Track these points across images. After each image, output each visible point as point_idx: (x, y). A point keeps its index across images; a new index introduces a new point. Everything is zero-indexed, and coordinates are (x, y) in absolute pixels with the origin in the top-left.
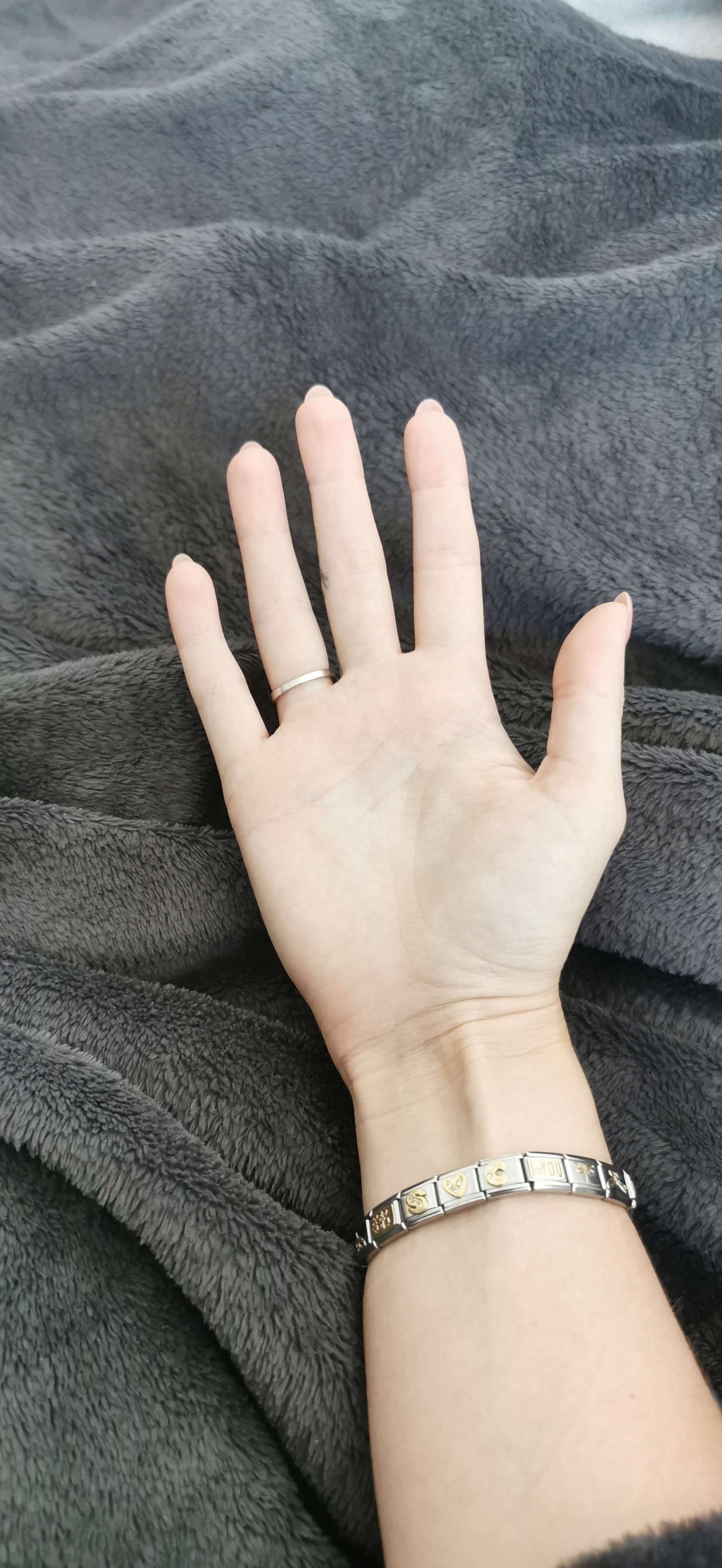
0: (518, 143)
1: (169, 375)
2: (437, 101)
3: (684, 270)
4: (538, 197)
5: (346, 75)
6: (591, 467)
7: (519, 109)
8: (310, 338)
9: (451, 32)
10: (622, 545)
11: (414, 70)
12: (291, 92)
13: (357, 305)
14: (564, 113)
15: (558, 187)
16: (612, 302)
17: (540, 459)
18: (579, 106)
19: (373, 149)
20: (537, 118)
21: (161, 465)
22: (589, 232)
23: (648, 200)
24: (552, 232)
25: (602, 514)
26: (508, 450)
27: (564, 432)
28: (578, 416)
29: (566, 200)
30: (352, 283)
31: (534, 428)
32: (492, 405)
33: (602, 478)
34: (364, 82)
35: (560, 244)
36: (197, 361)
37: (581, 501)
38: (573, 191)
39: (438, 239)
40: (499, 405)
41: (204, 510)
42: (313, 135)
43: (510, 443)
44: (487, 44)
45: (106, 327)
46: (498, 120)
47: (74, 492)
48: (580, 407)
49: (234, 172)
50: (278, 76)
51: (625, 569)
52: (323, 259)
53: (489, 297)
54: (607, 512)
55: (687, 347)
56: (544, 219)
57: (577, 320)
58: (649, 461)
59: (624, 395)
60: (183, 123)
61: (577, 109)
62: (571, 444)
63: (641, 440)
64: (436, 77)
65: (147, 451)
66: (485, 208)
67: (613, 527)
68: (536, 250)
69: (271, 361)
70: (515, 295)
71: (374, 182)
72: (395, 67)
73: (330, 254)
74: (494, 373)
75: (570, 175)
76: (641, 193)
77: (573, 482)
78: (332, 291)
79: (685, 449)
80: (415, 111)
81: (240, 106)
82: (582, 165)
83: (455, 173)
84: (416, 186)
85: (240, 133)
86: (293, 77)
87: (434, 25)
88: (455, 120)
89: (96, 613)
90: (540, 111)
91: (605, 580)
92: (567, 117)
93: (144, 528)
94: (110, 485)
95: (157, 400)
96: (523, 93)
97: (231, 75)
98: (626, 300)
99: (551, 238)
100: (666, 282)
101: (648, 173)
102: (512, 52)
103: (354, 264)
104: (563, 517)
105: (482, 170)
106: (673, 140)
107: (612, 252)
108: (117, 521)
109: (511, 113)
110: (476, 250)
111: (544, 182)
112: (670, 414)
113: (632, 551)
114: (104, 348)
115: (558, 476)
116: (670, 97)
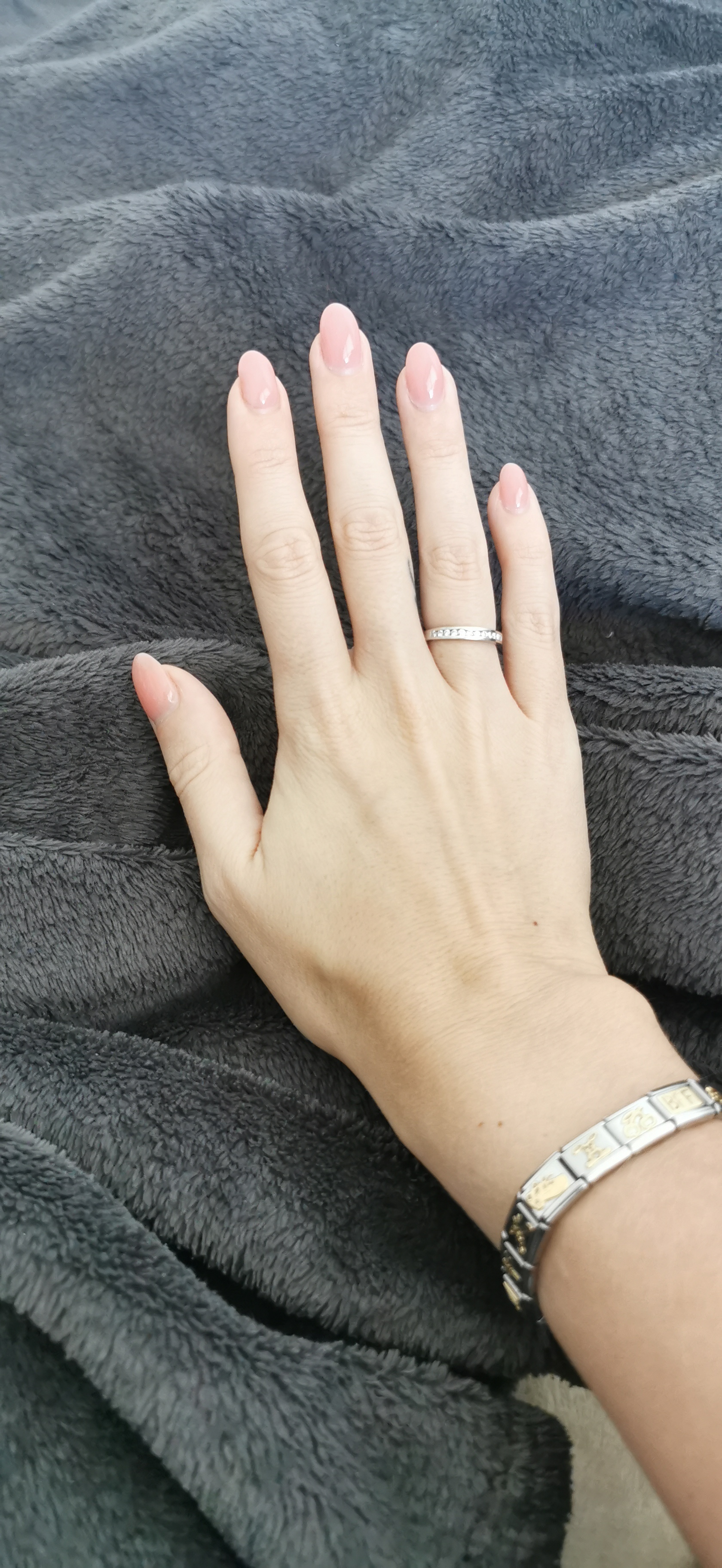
0: (497, 81)
1: (122, 352)
2: (408, 43)
3: (685, 203)
4: (521, 137)
5: (309, 24)
6: (590, 425)
7: (496, 44)
8: (272, 302)
10: (629, 509)
11: (382, 12)
12: (251, 46)
13: (325, 263)
14: (546, 44)
15: (542, 125)
16: (606, 242)
17: (533, 419)
18: (563, 38)
19: (341, 99)
20: (516, 52)
21: (119, 451)
22: (579, 171)
23: (642, 132)
24: (538, 174)
25: (604, 476)
26: (497, 412)
27: (559, 388)
28: (575, 370)
29: (552, 137)
30: (317, 240)
31: (526, 386)
32: (478, 364)
33: (604, 437)
34: (329, 29)
35: (549, 186)
36: (151, 336)
37: (580, 463)
38: (560, 128)
39: (414, 190)
40: (486, 363)
41: (166, 498)
42: (276, 89)
43: (499, 404)
45: (51, 305)
46: (473, 58)
47: (23, 486)
48: (577, 361)
49: (195, 136)
50: (237, 30)
51: (633, 535)
52: (284, 215)
53: (469, 245)
54: (611, 474)
55: (692, 287)
56: (529, 159)
57: (567, 264)
58: (656, 414)
59: (625, 344)
60: (138, 88)
61: (559, 39)
62: (568, 402)
63: (647, 392)
64: (406, 19)
65: (105, 438)
66: (464, 152)
67: (618, 489)
68: (521, 194)
69: (231, 329)
70: (497, 242)
71: (343, 135)
72: (362, 11)
73: (291, 210)
74: (479, 330)
75: (555, 110)
76: (634, 126)
77: (571, 443)
78: (295, 249)
79: (696, 399)
80: (384, 56)
81: (197, 66)
82: (568, 99)
83: (431, 117)
84: (390, 135)
85: (198, 94)
86: (252, 30)
88: (428, 61)
89: (42, 616)
90: (519, 44)
91: (610, 548)
92: (549, 49)
93: (101, 521)
94: (62, 476)
95: (111, 380)
96: (499, 26)
97: (187, 33)
98: (621, 238)
99: (537, 180)
100: (664, 217)
101: (641, 103)
103: (319, 218)
104: (561, 482)
105: (459, 112)
106: (669, 67)
107: (605, 190)
108: (70, 515)
109: (487, 48)
110: (456, 198)
111: (527, 120)
112: (677, 363)
113: (640, 514)
114: (49, 328)
115: (554, 437)
116: (663, 22)
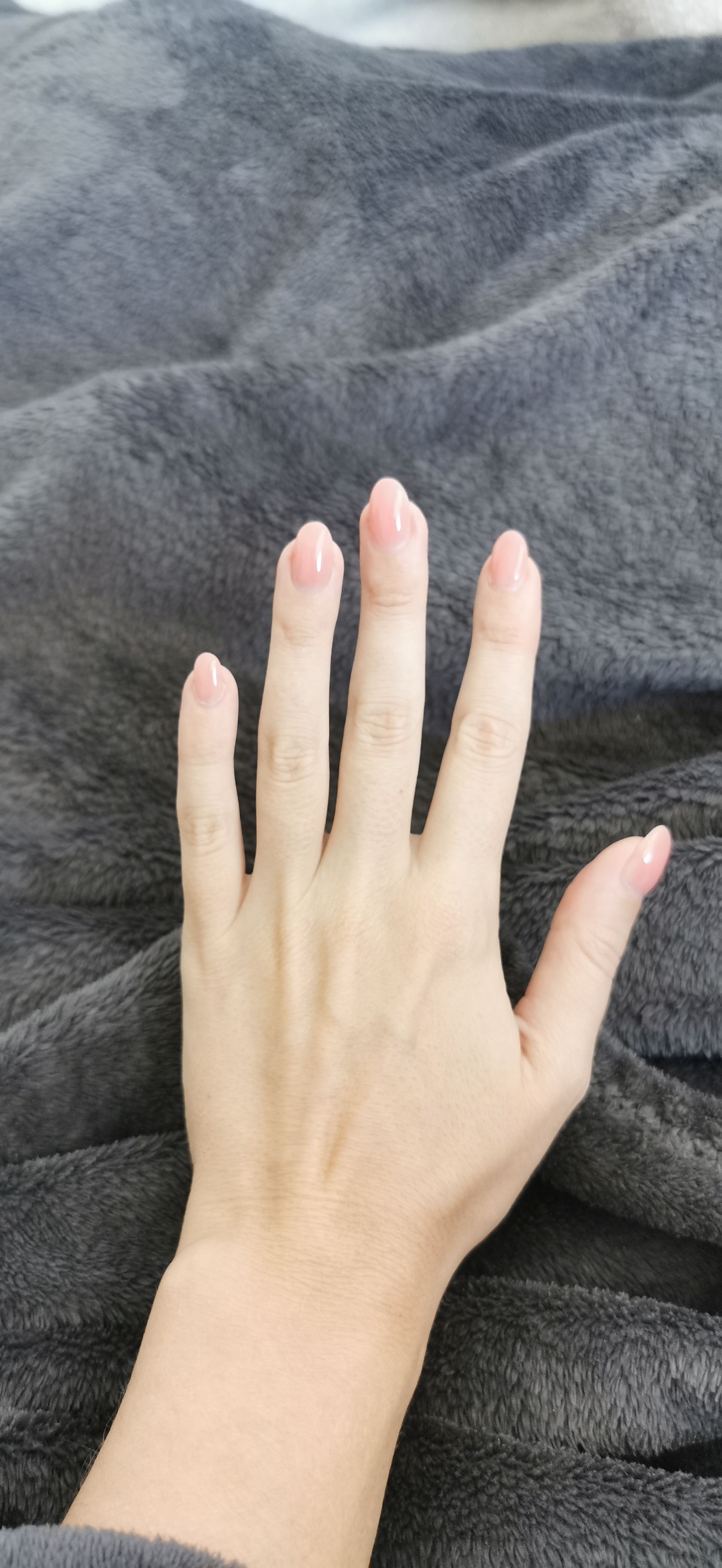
0: (362, 205)
2: (256, 182)
3: (588, 295)
4: (401, 257)
5: (150, 179)
6: (563, 524)
7: (349, 167)
8: (231, 477)
9: (243, 104)
10: (631, 599)
11: (221, 153)
12: (95, 212)
14: (394, 159)
15: (417, 240)
16: (528, 348)
18: (405, 148)
19: (206, 250)
20: (370, 173)
21: (109, 658)
22: (463, 278)
23: (511, 228)
24: (426, 289)
25: (595, 571)
27: (523, 494)
28: (530, 474)
29: (430, 251)
31: (491, 500)
32: (439, 488)
33: (580, 533)
34: (172, 180)
35: (439, 299)
36: (117, 538)
38: (435, 240)
39: (310, 328)
40: (447, 486)
42: (135, 252)
43: (474, 524)
44: (288, 107)
46: (331, 187)
47: (28, 718)
48: (529, 464)
49: (61, 313)
50: (75, 198)
51: (646, 626)
52: (213, 390)
53: (401, 381)
54: (600, 568)
55: (613, 371)
56: (414, 277)
57: (497, 377)
58: (621, 500)
59: (568, 438)
61: (404, 152)
62: (536, 506)
63: (604, 481)
64: (246, 156)
65: (89, 649)
66: (350, 283)
67: (612, 581)
68: (417, 313)
69: (199, 515)
70: (427, 371)
71: (217, 285)
72: (198, 156)
74: (428, 455)
75: (425, 224)
76: (501, 222)
77: (552, 545)
78: (233, 420)
79: (652, 477)
80: (236, 198)
81: (44, 241)
82: (432, 210)
83: (304, 254)
84: (264, 277)
85: (53, 269)
86: (92, 195)
87: (220, 99)
88: (283, 197)
89: (122, 862)
90: (370, 164)
92: (397, 162)
94: (62, 699)
95: (84, 590)
96: (346, 150)
97: (22, 210)
98: (541, 342)
99: (428, 296)
100: (574, 313)
101: (501, 200)
102: (318, 109)
103: (248, 386)
105: (333, 244)
106: (510, 158)
108: (90, 738)
109: (343, 175)
110: (356, 330)
111: (402, 239)
112: (623, 445)
113: (643, 602)
114: (10, 555)
116: (489, 113)
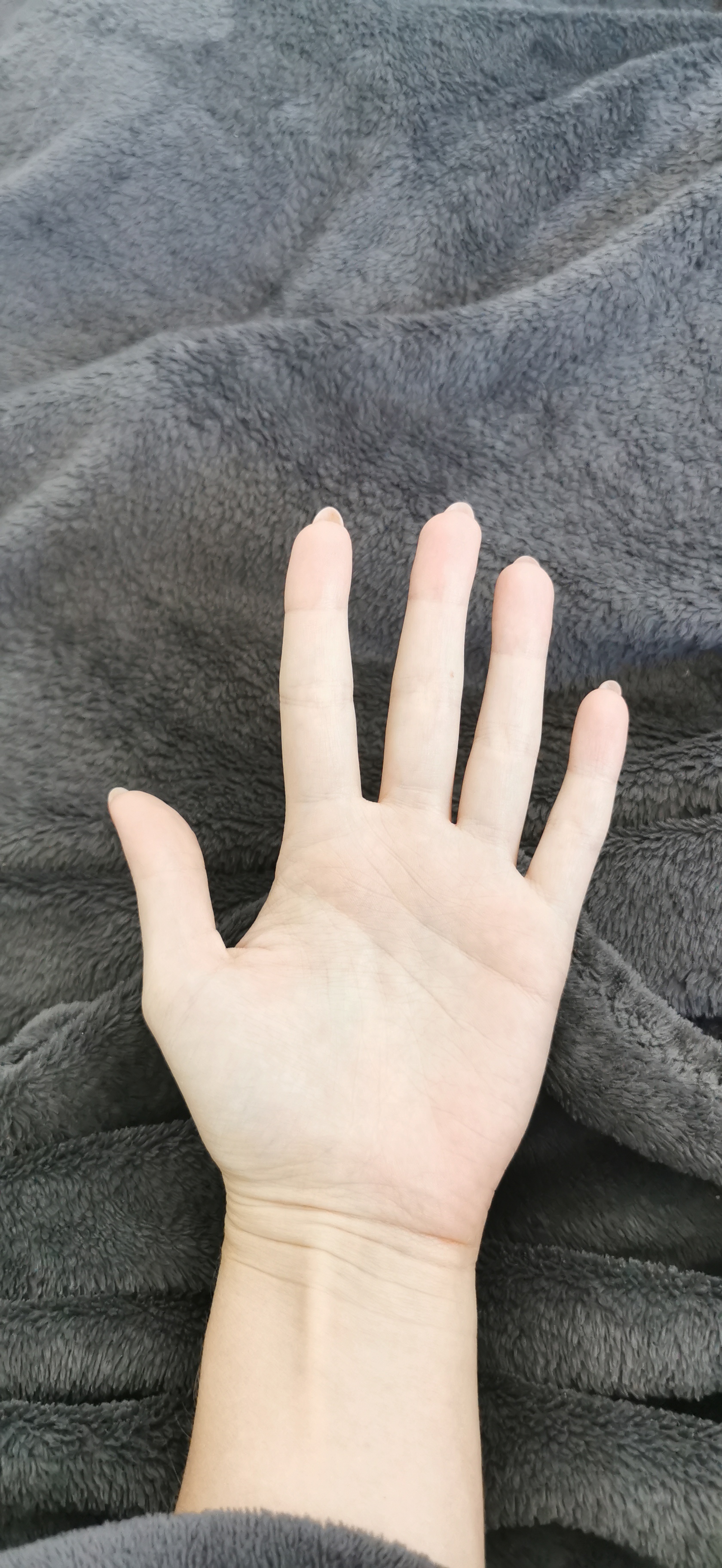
0: (414, 145)
1: (152, 528)
2: (308, 120)
3: (645, 245)
4: (455, 200)
5: (200, 119)
6: (615, 482)
7: (401, 105)
8: (287, 443)
9: (292, 34)
10: (681, 559)
11: (271, 90)
12: (146, 155)
13: (319, 387)
14: (446, 92)
15: (470, 181)
16: (581, 302)
17: (562, 490)
18: (458, 79)
19: (257, 192)
20: (422, 109)
21: (174, 622)
22: (517, 220)
23: (565, 164)
24: (480, 233)
25: (646, 531)
26: (527, 492)
27: (575, 452)
28: (582, 430)
29: (484, 192)
30: (306, 367)
31: (544, 459)
32: (493, 448)
33: (631, 492)
34: (222, 120)
35: (493, 243)
36: (178, 506)
37: (620, 524)
38: (488, 181)
39: (362, 275)
40: (499, 445)
41: (240, 659)
42: (187, 195)
43: (526, 483)
44: (338, 39)
45: (71, 501)
46: (382, 125)
48: (581, 420)
49: (114, 259)
50: (126, 140)
51: (696, 587)
52: (267, 352)
54: (651, 528)
55: (667, 323)
56: (468, 220)
57: (551, 334)
58: (672, 457)
59: (620, 392)
60: (40, 221)
61: (457, 83)
62: (588, 464)
63: (656, 438)
64: (295, 92)
65: (154, 612)
66: (402, 227)
67: (663, 540)
68: (471, 258)
69: (257, 482)
70: (480, 328)
71: (269, 229)
72: (249, 93)
73: (274, 344)
74: (481, 412)
75: (478, 163)
76: (556, 159)
77: (604, 505)
78: (288, 382)
79: (704, 433)
80: (287, 138)
81: (96, 185)
82: (487, 148)
83: (356, 197)
84: (316, 219)
85: (105, 214)
86: (142, 137)
87: (270, 31)
88: (335, 135)
90: (422, 100)
92: (451, 96)
93: (189, 702)
94: (131, 665)
95: (147, 556)
96: (398, 85)
97: (73, 153)
98: (595, 295)
99: (480, 239)
100: (628, 264)
101: (557, 136)
102: (368, 41)
103: (302, 346)
104: (612, 549)
105: (385, 186)
106: (567, 87)
107: (549, 234)
108: (157, 704)
109: (395, 112)
110: (409, 276)
111: (455, 180)
112: (676, 400)
113: (693, 563)
114: (76, 525)
115: (588, 503)
116: (544, 36)
